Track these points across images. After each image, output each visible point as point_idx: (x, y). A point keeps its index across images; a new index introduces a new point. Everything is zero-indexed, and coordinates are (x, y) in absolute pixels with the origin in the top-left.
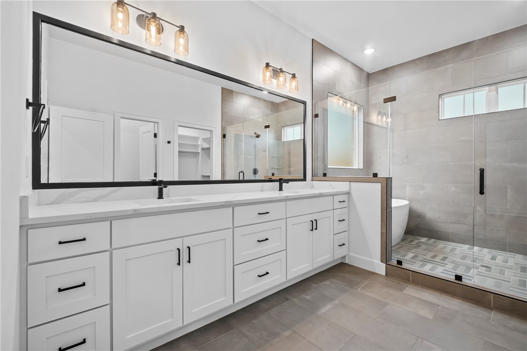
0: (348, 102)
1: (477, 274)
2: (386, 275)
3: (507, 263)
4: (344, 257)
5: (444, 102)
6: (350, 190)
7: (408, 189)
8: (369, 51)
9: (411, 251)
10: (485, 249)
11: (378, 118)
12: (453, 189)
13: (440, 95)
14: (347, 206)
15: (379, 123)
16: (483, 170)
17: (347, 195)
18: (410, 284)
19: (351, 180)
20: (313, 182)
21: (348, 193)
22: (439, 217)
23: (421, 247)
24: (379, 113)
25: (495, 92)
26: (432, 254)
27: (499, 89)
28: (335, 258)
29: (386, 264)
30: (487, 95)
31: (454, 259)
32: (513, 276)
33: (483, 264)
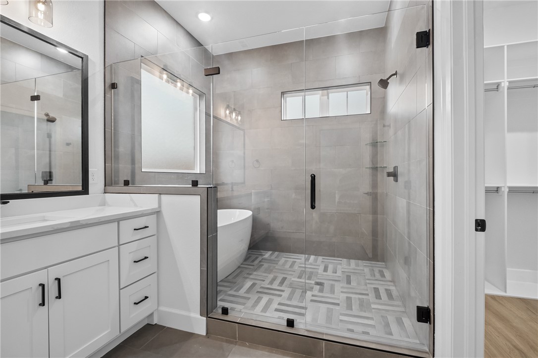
0: (178, 80)
1: (312, 301)
2: (207, 333)
3: (336, 273)
4: (151, 315)
5: (286, 102)
6: (160, 206)
7: (253, 197)
8: (205, 18)
9: (251, 277)
10: (319, 257)
11: (225, 112)
12: (294, 196)
13: (283, 93)
14: (155, 232)
15: (228, 120)
16: (314, 176)
17: (155, 215)
18: (236, 343)
19: (160, 192)
20: (106, 194)
21: (158, 213)
22: (282, 227)
23: (263, 266)
24: (228, 107)
25: (326, 97)
26: (271, 276)
27: (330, 94)
28: (122, 331)
29: (207, 317)
30: (320, 99)
31: (293, 279)
32: (342, 292)
33: (318, 281)
